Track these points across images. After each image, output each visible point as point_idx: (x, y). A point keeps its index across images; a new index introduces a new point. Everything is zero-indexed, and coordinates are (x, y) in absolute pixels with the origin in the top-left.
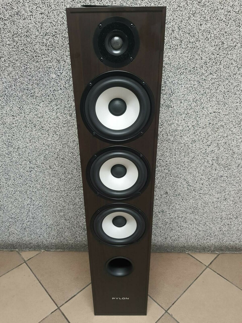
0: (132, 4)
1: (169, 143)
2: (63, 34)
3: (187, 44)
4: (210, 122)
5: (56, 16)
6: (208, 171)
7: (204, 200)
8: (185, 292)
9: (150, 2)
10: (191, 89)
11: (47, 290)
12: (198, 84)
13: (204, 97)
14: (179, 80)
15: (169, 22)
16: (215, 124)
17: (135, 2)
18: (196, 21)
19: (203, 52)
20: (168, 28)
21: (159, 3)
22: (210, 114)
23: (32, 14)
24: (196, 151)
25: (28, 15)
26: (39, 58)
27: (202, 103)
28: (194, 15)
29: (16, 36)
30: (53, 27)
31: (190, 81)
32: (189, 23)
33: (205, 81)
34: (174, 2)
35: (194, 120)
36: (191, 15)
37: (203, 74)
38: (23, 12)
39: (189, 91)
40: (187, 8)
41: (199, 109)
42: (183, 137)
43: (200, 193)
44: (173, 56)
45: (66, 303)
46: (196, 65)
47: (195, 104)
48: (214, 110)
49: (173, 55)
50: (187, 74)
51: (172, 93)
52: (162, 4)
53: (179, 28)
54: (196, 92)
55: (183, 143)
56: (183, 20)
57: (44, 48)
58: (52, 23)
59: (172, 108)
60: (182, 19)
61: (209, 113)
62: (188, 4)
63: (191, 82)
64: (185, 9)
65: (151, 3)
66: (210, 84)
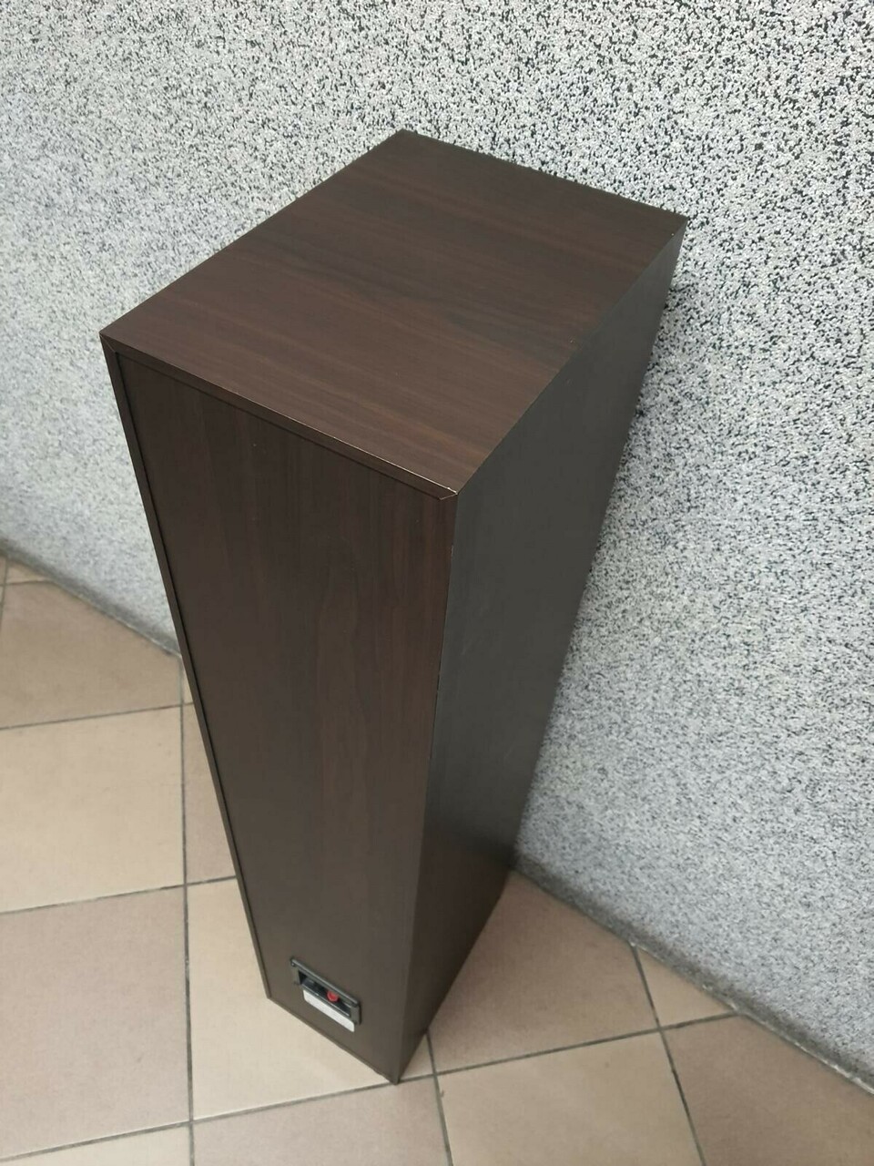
0: (587, 115)
1: (643, 647)
2: (320, 143)
3: (799, 360)
4: (820, 668)
5: (300, 71)
6: (768, 800)
7: (728, 863)
8: (528, 1056)
9: (666, 133)
10: (774, 526)
11: (188, 819)
12: (809, 523)
13: (820, 575)
14: (729, 474)
15: (737, 242)
16: (836, 681)
17: (600, 109)
18: (869, 283)
19: (864, 418)
20: (728, 267)
21: (710, 149)
22: (830, 642)
23: (221, 34)
24: (738, 721)
25: (212, 35)
26: (243, 194)
27: (802, 591)
28: (864, 255)
29: (175, 95)
30: (287, 105)
31: (775, 497)
32: (828, 279)
33: (841, 525)
34: (778, 167)
35: (756, 626)
36: (848, 248)
37: (838, 496)
38: (196, 20)
39: (760, 528)
40: (836, 214)
41: (785, 603)
42: (697, 655)
43: (720, 838)
44: (722, 381)
45: (210, 881)
46: (818, 454)
47: (772, 579)
48: (850, 640)
49: (723, 377)
50: (767, 466)
51: (688, 504)
52: (719, 157)
53: (775, 283)
54: (790, 544)
55: (695, 673)
56: (806, 257)
57: (258, 165)
58: (286, 91)
59: (677, 548)
60: (799, 251)
61: (822, 635)
62: (849, 198)
63: (776, 501)
64: (827, 214)
65: (671, 138)
66: (861, 546)
